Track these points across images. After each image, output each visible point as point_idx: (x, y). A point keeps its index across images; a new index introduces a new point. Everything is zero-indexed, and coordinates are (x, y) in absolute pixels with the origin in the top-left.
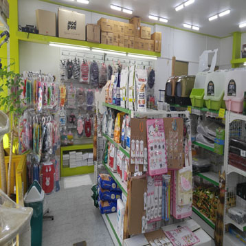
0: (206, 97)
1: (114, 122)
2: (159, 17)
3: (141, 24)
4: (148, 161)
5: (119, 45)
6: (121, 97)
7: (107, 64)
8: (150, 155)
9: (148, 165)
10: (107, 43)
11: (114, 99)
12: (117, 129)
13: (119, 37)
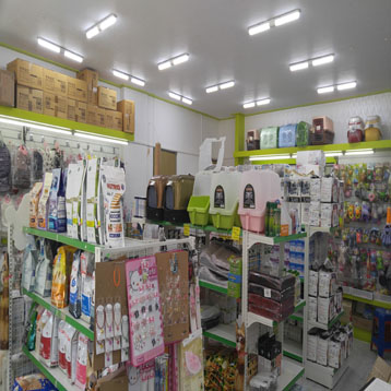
0: (213, 210)
1: (51, 266)
2: (130, 76)
3: (99, 84)
4: (129, 340)
5: (56, 115)
6: (69, 217)
7: (30, 148)
8: (133, 328)
9: (130, 348)
10: (30, 108)
11: (52, 220)
12: (60, 280)
13: (57, 100)
